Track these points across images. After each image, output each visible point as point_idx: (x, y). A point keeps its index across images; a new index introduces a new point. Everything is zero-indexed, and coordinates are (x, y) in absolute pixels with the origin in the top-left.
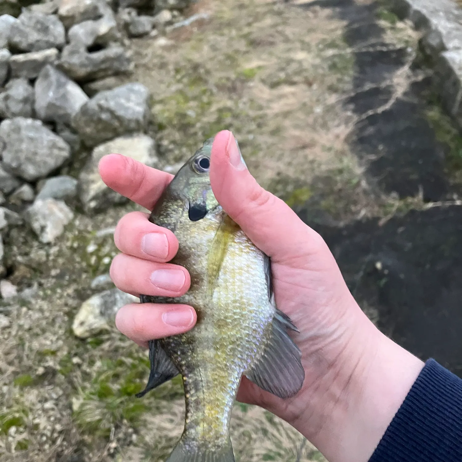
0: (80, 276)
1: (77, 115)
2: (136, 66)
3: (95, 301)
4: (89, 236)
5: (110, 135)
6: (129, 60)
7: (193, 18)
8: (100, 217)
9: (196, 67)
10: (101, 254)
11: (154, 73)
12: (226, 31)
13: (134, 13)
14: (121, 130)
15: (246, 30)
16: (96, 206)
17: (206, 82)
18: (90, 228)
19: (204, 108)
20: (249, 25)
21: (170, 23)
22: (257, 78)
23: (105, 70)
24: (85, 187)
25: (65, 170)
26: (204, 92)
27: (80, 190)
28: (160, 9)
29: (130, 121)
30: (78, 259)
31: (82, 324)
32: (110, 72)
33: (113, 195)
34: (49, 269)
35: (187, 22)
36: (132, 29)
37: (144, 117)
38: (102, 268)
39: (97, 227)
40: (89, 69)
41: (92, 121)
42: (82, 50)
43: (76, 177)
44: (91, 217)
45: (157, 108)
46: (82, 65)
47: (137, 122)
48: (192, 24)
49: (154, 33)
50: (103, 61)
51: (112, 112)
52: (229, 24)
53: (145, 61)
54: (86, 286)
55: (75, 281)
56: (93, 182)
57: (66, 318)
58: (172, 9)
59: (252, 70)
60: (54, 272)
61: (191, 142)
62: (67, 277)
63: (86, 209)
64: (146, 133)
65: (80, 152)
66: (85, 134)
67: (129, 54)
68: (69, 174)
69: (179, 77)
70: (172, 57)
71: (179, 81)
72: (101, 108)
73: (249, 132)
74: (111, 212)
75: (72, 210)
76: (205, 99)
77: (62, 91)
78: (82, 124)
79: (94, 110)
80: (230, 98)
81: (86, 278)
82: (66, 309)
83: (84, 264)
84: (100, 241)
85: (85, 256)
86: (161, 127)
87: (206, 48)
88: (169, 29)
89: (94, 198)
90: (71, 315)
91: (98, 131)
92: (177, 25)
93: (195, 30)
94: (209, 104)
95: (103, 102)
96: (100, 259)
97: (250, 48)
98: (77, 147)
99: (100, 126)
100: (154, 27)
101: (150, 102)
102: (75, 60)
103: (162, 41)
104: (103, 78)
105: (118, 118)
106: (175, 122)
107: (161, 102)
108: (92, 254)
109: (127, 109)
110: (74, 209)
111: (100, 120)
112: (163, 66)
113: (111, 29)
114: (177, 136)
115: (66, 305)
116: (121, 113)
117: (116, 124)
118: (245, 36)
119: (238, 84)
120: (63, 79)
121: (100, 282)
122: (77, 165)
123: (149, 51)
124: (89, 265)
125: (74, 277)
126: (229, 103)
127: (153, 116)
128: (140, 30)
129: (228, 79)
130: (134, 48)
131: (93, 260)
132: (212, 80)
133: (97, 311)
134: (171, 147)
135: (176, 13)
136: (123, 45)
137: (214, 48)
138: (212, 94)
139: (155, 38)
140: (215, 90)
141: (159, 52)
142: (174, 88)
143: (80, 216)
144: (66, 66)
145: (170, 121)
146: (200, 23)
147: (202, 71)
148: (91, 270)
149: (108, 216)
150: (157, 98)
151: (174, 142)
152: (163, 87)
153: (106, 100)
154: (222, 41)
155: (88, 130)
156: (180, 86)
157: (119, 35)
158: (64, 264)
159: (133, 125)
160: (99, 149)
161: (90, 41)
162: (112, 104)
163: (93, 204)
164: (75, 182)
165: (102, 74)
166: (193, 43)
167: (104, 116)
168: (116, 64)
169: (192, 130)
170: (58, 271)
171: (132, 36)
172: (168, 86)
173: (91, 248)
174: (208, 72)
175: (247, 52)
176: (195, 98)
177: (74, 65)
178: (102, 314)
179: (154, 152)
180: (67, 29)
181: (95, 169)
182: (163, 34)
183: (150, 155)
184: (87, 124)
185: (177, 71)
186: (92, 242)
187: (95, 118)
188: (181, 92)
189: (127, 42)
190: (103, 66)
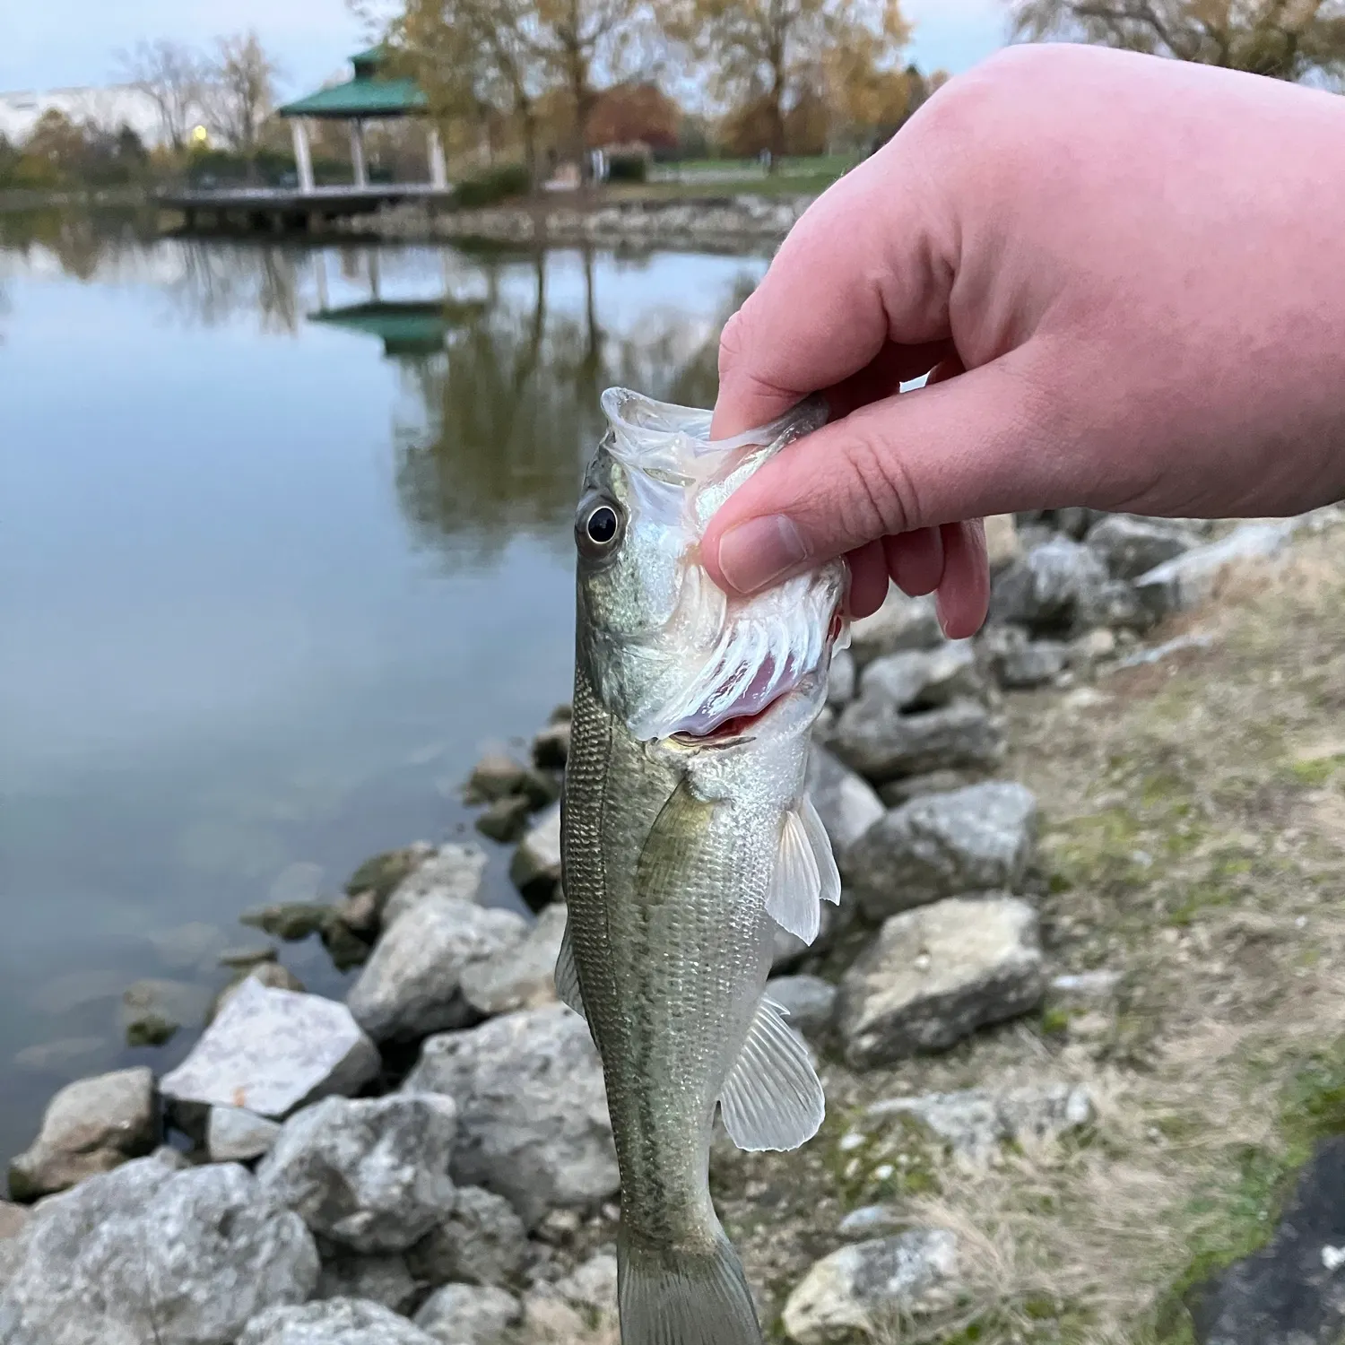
0: (816, 1201)
1: (858, 842)
2: (1011, 751)
3: (846, 1260)
4: (848, 1115)
5: (928, 894)
6: (995, 735)
7: (1169, 647)
8: (881, 1077)
9: (1166, 753)
10: (874, 1155)
11: (1054, 766)
12: (1255, 674)
13: (1021, 637)
14: (956, 882)
15: (1310, 672)
16: (875, 1046)
17: (1190, 788)
18: (851, 1098)
19: (1176, 849)
20: (1322, 660)
21: (1108, 657)
22: (1331, 782)
23: (935, 754)
24: (853, 1000)
25: (814, 963)
26: (1183, 811)
27: (841, 1007)
28: (1087, 628)
29: (982, 862)
30: (816, 1164)
31: (806, 1309)
32: (946, 759)
33: (918, 1025)
34: (744, 1181)
35: (1153, 656)
36: (1012, 671)
37: (1019, 856)
38: (871, 1189)
39: (870, 1097)
40: (898, 751)
41: (890, 857)
42: (888, 712)
43: (836, 981)
44: (859, 1072)
45: (1052, 842)
46: (886, 741)
47: (1000, 866)
48: (1165, 659)
49: (1066, 678)
50: (935, 735)
51: (939, 840)
52: (1267, 659)
53: (1037, 738)
54: (827, 1227)
55: (801, 1213)
56: (875, 991)
57: (769, 1296)
58: (1116, 626)
59: (1317, 764)
60: (753, 1189)
61: (1134, 922)
62: (783, 1204)
63: (849, 1051)
64: (1017, 893)
65: (849, 930)
66: (868, 888)
67: (997, 721)
68: (817, 972)
69: (1117, 775)
70: (1104, 732)
71: (1118, 785)
72: (917, 831)
73: (1299, 911)
74: (909, 1067)
75: (814, 1051)
76: (1183, 828)
77: (829, 794)
78: (866, 865)
79: (897, 832)
80: (1253, 828)
81: (830, 1208)
82: (772, 1274)
83: (828, 1176)
84: (873, 1126)
85: (834, 1158)
86: (1059, 885)
87: (1197, 713)
88: (1104, 670)
89: (872, 1029)
90: (782, 1290)
91: (902, 883)
92: (1127, 661)
93: (1173, 671)
94: (1193, 839)
95: (921, 817)
96: (869, 1167)
97: (1320, 714)
98: (845, 919)
99: (908, 872)
100: (1066, 665)
101: (1036, 825)
102: (870, 730)
103: (1085, 696)
104: (928, 771)
105: (956, 856)
106: (1096, 874)
107: (1064, 828)
108: (850, 1154)
109: (977, 836)
110: (820, 1049)
111: (910, 858)
112: (1079, 750)
113: (961, 670)
114: (1098, 907)
115: (773, 1264)
116: (963, 843)
117: (948, 867)
118: (1307, 686)
119: (1278, 798)
120: (836, 769)
121: (860, 1218)
122: (838, 957)
123: (1050, 717)
124: (842, 1180)
125: (800, 1202)
126: (1248, 841)
127: (1042, 858)
128: (1033, 671)
129: (1250, 784)
130: (1011, 711)
131: (852, 1167)
132: (1207, 785)
133: (847, 1285)
134: (1080, 931)
135: (1125, 635)
136: (985, 702)
137: (1218, 712)
138: (1202, 815)
139: (1067, 689)
140: (1210, 807)
141: (1073, 719)
142: (1100, 800)
143: (831, 1068)
144: (847, 743)
145: (1083, 873)
146: (1188, 657)
147: (1181, 762)
148: (842, 1191)
149: (898, 1074)
150: (1054, 820)
151: (1088, 922)
152: (1074, 796)
153: (931, 812)
154: (1242, 698)
155: (878, 879)
156: (1120, 795)
157: (976, 682)
158: (779, 1171)
159: (987, 873)
160: (900, 923)
161: (908, 694)
162: (943, 823)
163: (867, 1042)
164: (831, 991)
165: (925, 762)
166: (1163, 699)
167: (921, 849)
168: (963, 743)
169: (1141, 897)
170: (764, 1187)
171: (1008, 686)
172: (1089, 794)
173: (851, 1141)
174: (1197, 766)
175: (1309, 722)
176: (1154, 825)
177: (864, 740)
178: (858, 1292)
179: (1032, 937)
180: (859, 669)
181: (884, 964)
182: (1091, 680)
183: (1024, 942)
184: (878, 866)
185: (1115, 762)
186: (853, 1129)
187: (898, 852)
188: (1118, 808)
189: (995, 697)
190: (931, 745)
